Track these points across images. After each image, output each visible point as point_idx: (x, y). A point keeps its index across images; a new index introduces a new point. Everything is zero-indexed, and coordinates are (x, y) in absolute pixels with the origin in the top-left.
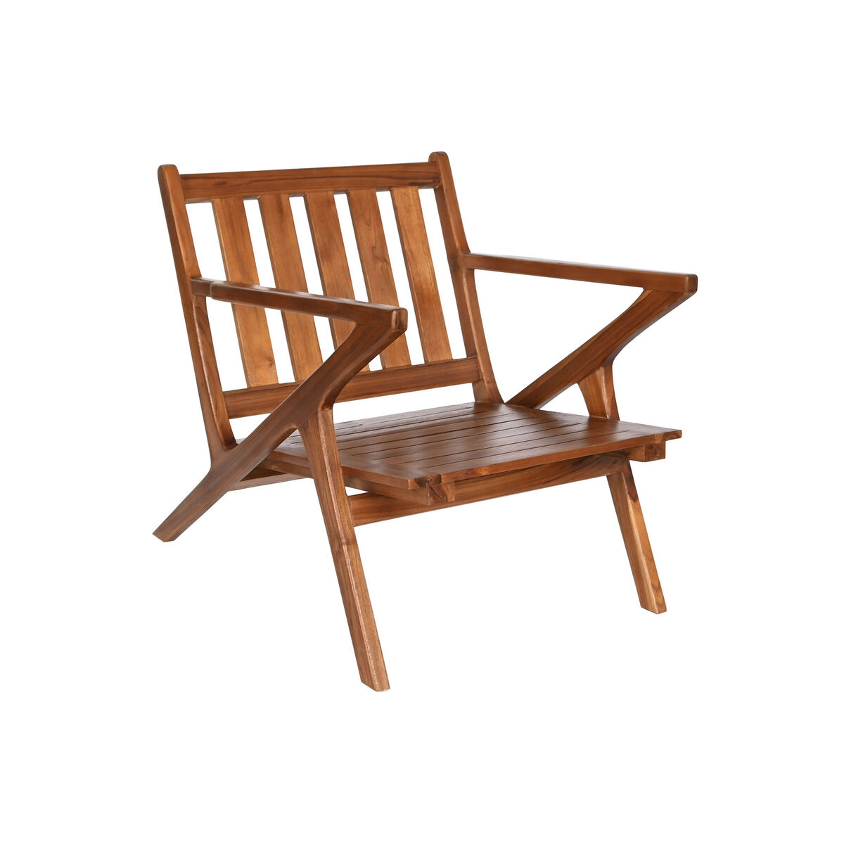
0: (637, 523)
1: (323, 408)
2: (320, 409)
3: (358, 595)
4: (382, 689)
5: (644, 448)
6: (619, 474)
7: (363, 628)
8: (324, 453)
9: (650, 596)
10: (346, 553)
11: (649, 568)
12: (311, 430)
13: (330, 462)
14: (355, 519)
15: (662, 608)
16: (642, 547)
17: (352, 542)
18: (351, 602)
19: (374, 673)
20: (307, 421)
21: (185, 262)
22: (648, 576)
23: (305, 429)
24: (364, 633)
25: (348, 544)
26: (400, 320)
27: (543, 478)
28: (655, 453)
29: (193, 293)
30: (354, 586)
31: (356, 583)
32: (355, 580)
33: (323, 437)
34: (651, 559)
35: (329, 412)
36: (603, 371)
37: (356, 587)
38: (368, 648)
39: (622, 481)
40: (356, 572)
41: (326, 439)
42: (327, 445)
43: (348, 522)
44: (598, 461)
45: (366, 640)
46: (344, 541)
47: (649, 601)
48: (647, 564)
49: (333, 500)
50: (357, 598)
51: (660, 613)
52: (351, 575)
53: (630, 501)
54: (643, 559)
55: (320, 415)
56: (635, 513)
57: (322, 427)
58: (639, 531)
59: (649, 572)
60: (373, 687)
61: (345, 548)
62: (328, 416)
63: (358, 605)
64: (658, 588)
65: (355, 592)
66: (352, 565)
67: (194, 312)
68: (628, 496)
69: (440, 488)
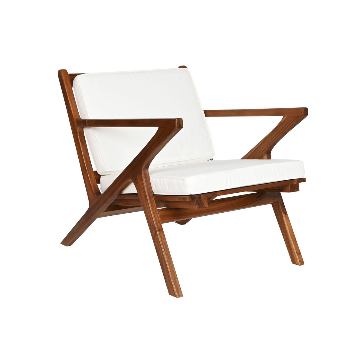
0: (287, 224)
1: (144, 170)
2: (142, 170)
3: (165, 254)
4: (179, 296)
5: (289, 186)
6: (277, 202)
7: (169, 269)
8: (146, 190)
9: (296, 257)
10: (159, 235)
11: (295, 245)
12: (139, 180)
13: (149, 194)
14: (162, 219)
15: (302, 263)
16: (291, 235)
17: (161, 230)
18: (162, 257)
19: (175, 289)
20: (137, 176)
21: (73, 113)
22: (294, 248)
23: (136, 180)
24: (169, 271)
25: (159, 230)
26: (179, 123)
27: (244, 203)
28: (295, 188)
29: (78, 126)
30: (163, 250)
31: (164, 248)
32: (164, 247)
33: (144, 183)
34: (295, 241)
35: (147, 172)
36: (267, 156)
37: (164, 250)
38: (171, 278)
39: (279, 205)
40: (164, 243)
41: (146, 184)
42: (147, 186)
43: (159, 221)
44: (268, 196)
45: (170, 274)
46: (157, 229)
47: (295, 260)
48: (294, 243)
49: (151, 211)
50: (165, 255)
51: (301, 265)
52: (161, 245)
53: (283, 215)
54: (291, 240)
55: (143, 173)
56: (286, 220)
57: (144, 178)
58: (289, 228)
59: (295, 247)
60: (175, 296)
61: (158, 232)
62: (146, 173)
63: (166, 258)
64: (299, 254)
65: (164, 252)
66: (162, 240)
67: (78, 135)
68: (282, 212)
69: (201, 201)
